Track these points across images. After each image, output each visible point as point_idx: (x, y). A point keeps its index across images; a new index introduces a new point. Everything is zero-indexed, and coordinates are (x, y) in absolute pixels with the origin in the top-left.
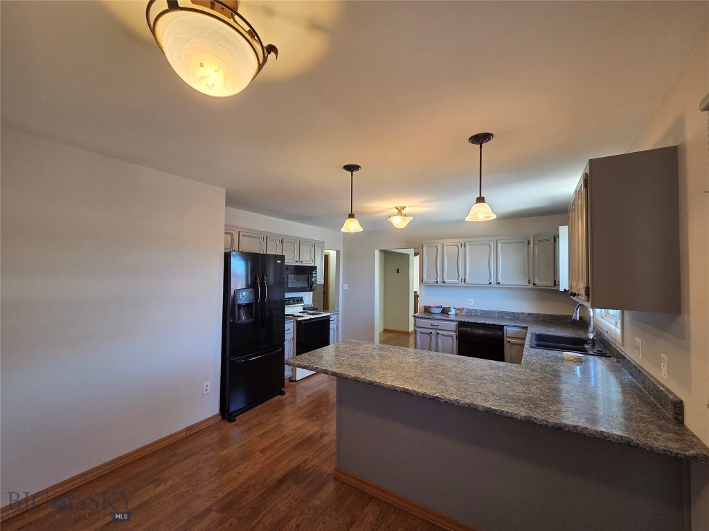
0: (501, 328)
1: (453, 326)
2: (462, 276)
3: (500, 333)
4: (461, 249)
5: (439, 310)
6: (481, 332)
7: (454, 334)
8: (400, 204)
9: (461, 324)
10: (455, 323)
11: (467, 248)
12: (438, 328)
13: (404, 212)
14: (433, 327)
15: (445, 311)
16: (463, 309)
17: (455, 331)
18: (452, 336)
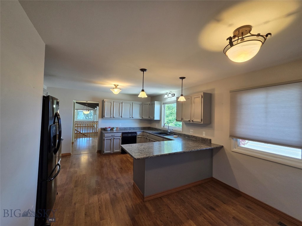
0: (136, 133)
1: (120, 134)
2: (121, 115)
3: (136, 134)
4: (121, 105)
5: (109, 129)
6: (130, 135)
7: (120, 138)
8: (116, 83)
9: (123, 133)
10: (121, 133)
11: (123, 104)
12: (114, 136)
13: (118, 87)
14: (112, 136)
15: (112, 129)
16: (118, 128)
17: (121, 137)
18: (120, 139)
